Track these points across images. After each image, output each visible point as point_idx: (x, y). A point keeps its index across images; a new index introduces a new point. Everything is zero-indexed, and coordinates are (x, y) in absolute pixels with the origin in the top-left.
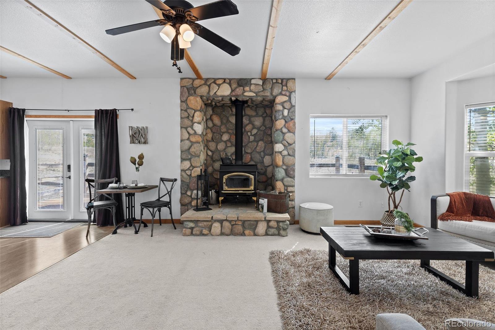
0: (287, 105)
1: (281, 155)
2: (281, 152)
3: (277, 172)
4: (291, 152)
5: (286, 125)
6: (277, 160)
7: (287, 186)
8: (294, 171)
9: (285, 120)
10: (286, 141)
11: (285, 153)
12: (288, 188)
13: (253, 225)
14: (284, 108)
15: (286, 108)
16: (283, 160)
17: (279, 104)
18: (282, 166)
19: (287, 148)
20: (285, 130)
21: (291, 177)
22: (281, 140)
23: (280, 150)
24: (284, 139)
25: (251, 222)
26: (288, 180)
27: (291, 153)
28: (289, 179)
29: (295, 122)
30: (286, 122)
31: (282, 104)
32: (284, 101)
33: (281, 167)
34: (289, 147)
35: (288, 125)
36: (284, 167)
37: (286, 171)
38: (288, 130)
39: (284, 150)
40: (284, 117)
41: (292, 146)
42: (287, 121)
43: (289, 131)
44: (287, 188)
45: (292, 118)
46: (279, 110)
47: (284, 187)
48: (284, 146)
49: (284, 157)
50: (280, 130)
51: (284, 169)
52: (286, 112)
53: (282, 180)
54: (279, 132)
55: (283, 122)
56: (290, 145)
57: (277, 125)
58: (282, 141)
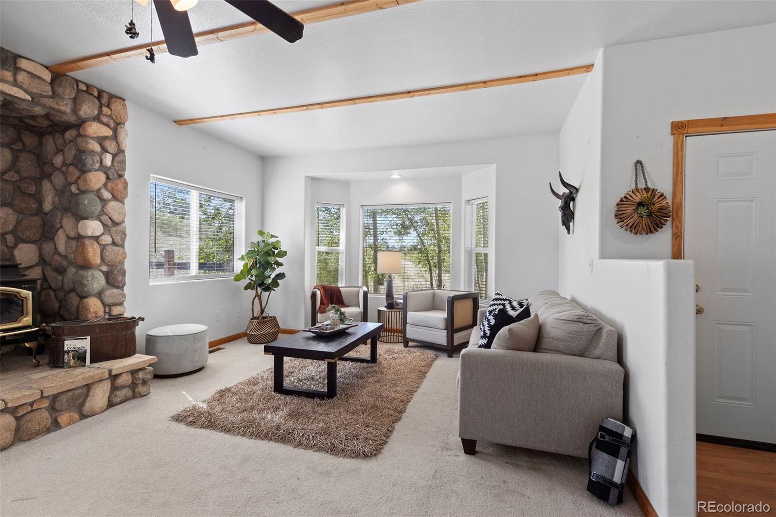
0: (111, 146)
1: (98, 243)
2: (96, 239)
3: (90, 279)
4: (119, 238)
5: (109, 184)
6: (90, 254)
7: (110, 306)
8: (124, 274)
9: (105, 173)
10: (108, 215)
11: (107, 239)
12: (113, 308)
13: (80, 396)
14: (104, 150)
15: (109, 151)
16: (102, 253)
17: (92, 138)
18: (100, 265)
19: (109, 231)
20: (107, 195)
21: (118, 288)
22: (97, 213)
23: (97, 234)
24: (103, 212)
25: (77, 392)
26: (111, 294)
27: (119, 240)
28: (116, 291)
29: (126, 183)
30: (108, 178)
31: (101, 140)
32: (103, 136)
33: (98, 267)
34: (114, 229)
35: (114, 186)
36: (105, 268)
37: (107, 275)
38: (112, 195)
39: (103, 234)
40: (103, 168)
41: (120, 228)
42: (111, 177)
43: (115, 198)
44: (110, 309)
45: (120, 173)
46: (93, 152)
47: (103, 308)
48: (104, 225)
49: (103, 248)
50: (95, 193)
51: (103, 272)
52: (108, 160)
53: (100, 295)
54: (92, 196)
55: (102, 177)
56: (115, 224)
57: (90, 181)
58: (101, 216)
